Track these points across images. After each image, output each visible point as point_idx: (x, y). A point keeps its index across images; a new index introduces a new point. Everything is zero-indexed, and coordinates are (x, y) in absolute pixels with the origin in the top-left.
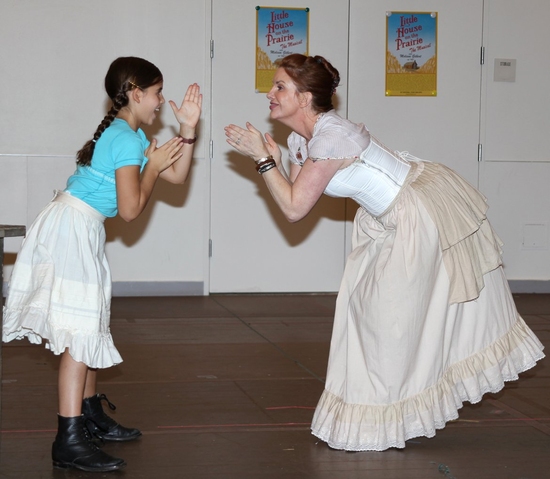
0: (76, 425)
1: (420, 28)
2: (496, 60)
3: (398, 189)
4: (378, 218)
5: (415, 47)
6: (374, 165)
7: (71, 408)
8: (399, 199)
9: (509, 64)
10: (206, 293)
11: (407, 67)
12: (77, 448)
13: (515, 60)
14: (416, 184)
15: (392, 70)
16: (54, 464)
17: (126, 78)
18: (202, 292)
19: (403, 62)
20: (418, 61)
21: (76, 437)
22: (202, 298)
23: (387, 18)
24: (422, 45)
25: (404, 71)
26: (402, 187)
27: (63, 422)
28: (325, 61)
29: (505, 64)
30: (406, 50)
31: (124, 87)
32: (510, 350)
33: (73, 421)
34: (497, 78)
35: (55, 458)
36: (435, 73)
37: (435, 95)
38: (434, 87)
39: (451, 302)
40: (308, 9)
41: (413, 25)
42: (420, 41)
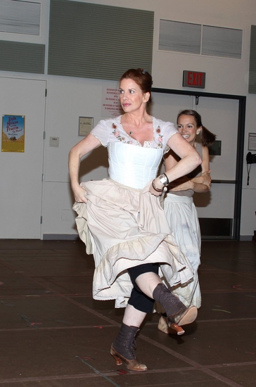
1: (17, 122)
2: (51, 137)
5: (15, 130)
9: (56, 139)
11: (11, 139)
13: (59, 138)
15: (5, 140)
19: (9, 137)
20: (16, 136)
23: (3, 117)
24: (18, 130)
25: (10, 141)
29: (54, 139)
30: (11, 132)
34: (51, 145)
36: (24, 142)
37: (24, 152)
38: (23, 148)
41: (14, 121)
42: (17, 128)
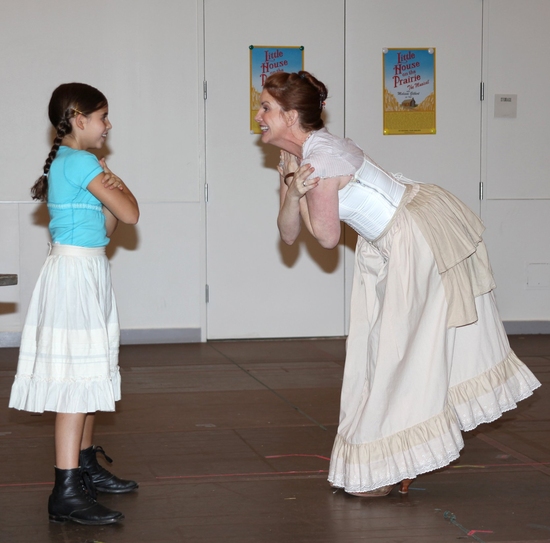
0: (73, 478)
1: (418, 64)
2: (497, 96)
3: (394, 210)
4: (374, 242)
5: (413, 84)
6: (369, 184)
7: (68, 460)
8: (395, 221)
9: (510, 100)
10: (204, 340)
11: (405, 104)
12: (74, 501)
13: (515, 97)
14: (411, 205)
15: (390, 108)
16: (51, 518)
17: (68, 105)
18: (200, 338)
19: (401, 100)
20: (416, 98)
21: (73, 490)
22: (198, 345)
23: (384, 55)
24: (420, 82)
25: (402, 108)
26: (398, 208)
27: (60, 474)
28: (310, 76)
29: (506, 100)
30: (403, 88)
31: (67, 114)
32: (506, 378)
33: (69, 473)
34: (498, 114)
35: (51, 511)
36: (433, 110)
37: (435, 133)
38: (434, 125)
39: (449, 326)
40: (302, 48)
41: (410, 62)
42: (418, 78)
